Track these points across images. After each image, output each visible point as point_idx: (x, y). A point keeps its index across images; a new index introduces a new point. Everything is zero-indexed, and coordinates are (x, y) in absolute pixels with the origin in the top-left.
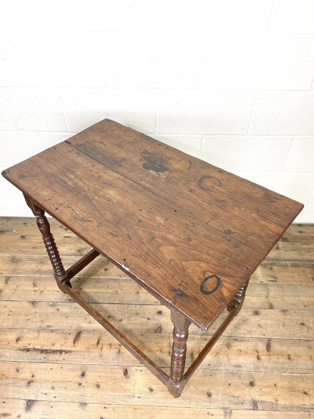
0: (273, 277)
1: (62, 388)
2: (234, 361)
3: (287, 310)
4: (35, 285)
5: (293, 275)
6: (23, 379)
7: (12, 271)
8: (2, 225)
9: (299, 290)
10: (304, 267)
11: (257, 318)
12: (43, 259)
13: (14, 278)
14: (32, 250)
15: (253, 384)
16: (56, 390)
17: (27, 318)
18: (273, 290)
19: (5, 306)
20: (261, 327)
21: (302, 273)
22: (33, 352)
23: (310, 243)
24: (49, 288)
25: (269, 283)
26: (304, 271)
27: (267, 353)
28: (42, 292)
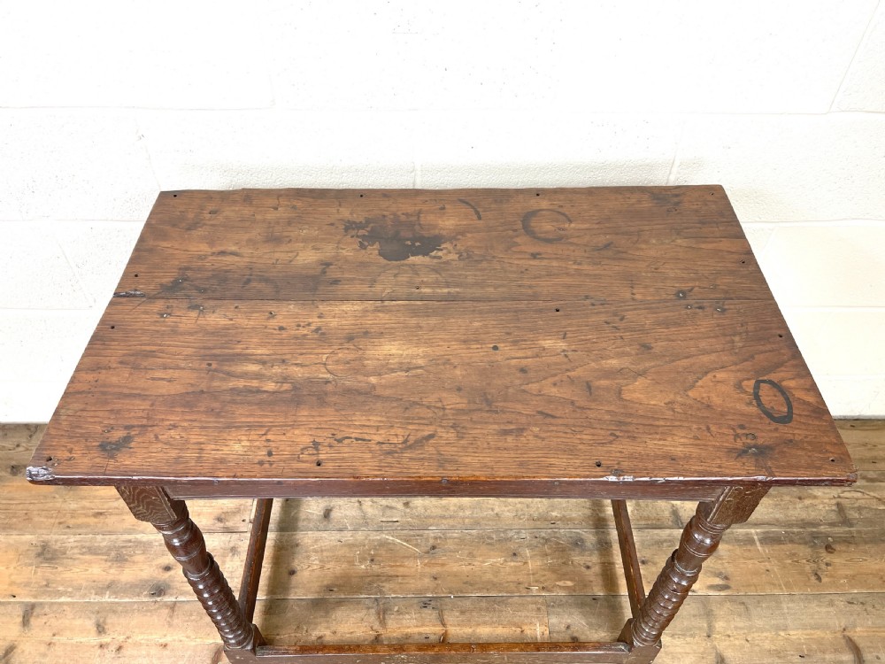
0: (719, 575)
4: (101, 629)
5: (769, 568)
7: (41, 587)
8: (14, 449)
9: (786, 611)
10: (792, 541)
12: (123, 547)
13: (47, 609)
14: (92, 520)
18: (721, 613)
21: (790, 561)
24: (139, 638)
25: (711, 593)
26: (794, 554)
28: (119, 649)
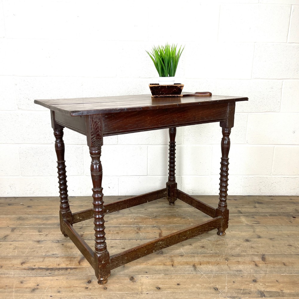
0: (256, 221)
1: (68, 291)
2: (234, 268)
3: (273, 239)
4: (40, 231)
5: (273, 220)
6: (27, 288)
7: (19, 224)
8: (10, 201)
9: (281, 228)
10: (280, 216)
11: (248, 243)
13: (20, 228)
14: (37, 213)
15: (256, 281)
16: (62, 293)
17: (32, 250)
18: (258, 228)
19: (11, 244)
20: (253, 248)
21: (280, 219)
22: (38, 270)
23: (281, 205)
24: (53, 233)
25: (254, 224)
27: (264, 262)
28: (46, 235)
